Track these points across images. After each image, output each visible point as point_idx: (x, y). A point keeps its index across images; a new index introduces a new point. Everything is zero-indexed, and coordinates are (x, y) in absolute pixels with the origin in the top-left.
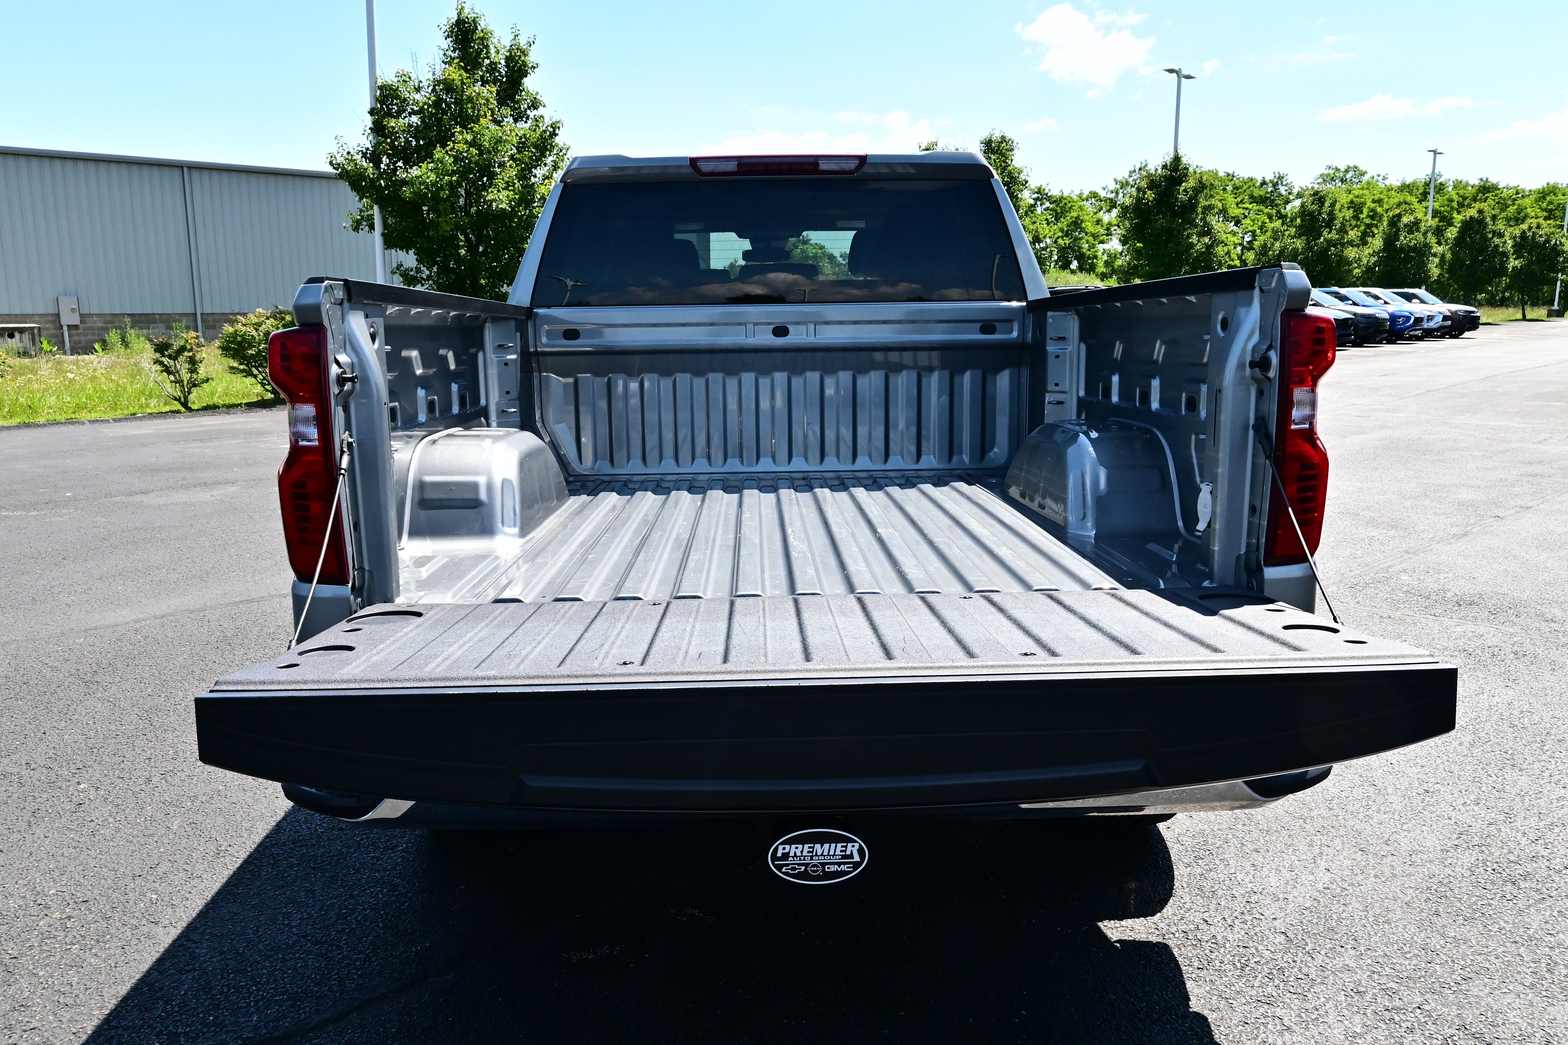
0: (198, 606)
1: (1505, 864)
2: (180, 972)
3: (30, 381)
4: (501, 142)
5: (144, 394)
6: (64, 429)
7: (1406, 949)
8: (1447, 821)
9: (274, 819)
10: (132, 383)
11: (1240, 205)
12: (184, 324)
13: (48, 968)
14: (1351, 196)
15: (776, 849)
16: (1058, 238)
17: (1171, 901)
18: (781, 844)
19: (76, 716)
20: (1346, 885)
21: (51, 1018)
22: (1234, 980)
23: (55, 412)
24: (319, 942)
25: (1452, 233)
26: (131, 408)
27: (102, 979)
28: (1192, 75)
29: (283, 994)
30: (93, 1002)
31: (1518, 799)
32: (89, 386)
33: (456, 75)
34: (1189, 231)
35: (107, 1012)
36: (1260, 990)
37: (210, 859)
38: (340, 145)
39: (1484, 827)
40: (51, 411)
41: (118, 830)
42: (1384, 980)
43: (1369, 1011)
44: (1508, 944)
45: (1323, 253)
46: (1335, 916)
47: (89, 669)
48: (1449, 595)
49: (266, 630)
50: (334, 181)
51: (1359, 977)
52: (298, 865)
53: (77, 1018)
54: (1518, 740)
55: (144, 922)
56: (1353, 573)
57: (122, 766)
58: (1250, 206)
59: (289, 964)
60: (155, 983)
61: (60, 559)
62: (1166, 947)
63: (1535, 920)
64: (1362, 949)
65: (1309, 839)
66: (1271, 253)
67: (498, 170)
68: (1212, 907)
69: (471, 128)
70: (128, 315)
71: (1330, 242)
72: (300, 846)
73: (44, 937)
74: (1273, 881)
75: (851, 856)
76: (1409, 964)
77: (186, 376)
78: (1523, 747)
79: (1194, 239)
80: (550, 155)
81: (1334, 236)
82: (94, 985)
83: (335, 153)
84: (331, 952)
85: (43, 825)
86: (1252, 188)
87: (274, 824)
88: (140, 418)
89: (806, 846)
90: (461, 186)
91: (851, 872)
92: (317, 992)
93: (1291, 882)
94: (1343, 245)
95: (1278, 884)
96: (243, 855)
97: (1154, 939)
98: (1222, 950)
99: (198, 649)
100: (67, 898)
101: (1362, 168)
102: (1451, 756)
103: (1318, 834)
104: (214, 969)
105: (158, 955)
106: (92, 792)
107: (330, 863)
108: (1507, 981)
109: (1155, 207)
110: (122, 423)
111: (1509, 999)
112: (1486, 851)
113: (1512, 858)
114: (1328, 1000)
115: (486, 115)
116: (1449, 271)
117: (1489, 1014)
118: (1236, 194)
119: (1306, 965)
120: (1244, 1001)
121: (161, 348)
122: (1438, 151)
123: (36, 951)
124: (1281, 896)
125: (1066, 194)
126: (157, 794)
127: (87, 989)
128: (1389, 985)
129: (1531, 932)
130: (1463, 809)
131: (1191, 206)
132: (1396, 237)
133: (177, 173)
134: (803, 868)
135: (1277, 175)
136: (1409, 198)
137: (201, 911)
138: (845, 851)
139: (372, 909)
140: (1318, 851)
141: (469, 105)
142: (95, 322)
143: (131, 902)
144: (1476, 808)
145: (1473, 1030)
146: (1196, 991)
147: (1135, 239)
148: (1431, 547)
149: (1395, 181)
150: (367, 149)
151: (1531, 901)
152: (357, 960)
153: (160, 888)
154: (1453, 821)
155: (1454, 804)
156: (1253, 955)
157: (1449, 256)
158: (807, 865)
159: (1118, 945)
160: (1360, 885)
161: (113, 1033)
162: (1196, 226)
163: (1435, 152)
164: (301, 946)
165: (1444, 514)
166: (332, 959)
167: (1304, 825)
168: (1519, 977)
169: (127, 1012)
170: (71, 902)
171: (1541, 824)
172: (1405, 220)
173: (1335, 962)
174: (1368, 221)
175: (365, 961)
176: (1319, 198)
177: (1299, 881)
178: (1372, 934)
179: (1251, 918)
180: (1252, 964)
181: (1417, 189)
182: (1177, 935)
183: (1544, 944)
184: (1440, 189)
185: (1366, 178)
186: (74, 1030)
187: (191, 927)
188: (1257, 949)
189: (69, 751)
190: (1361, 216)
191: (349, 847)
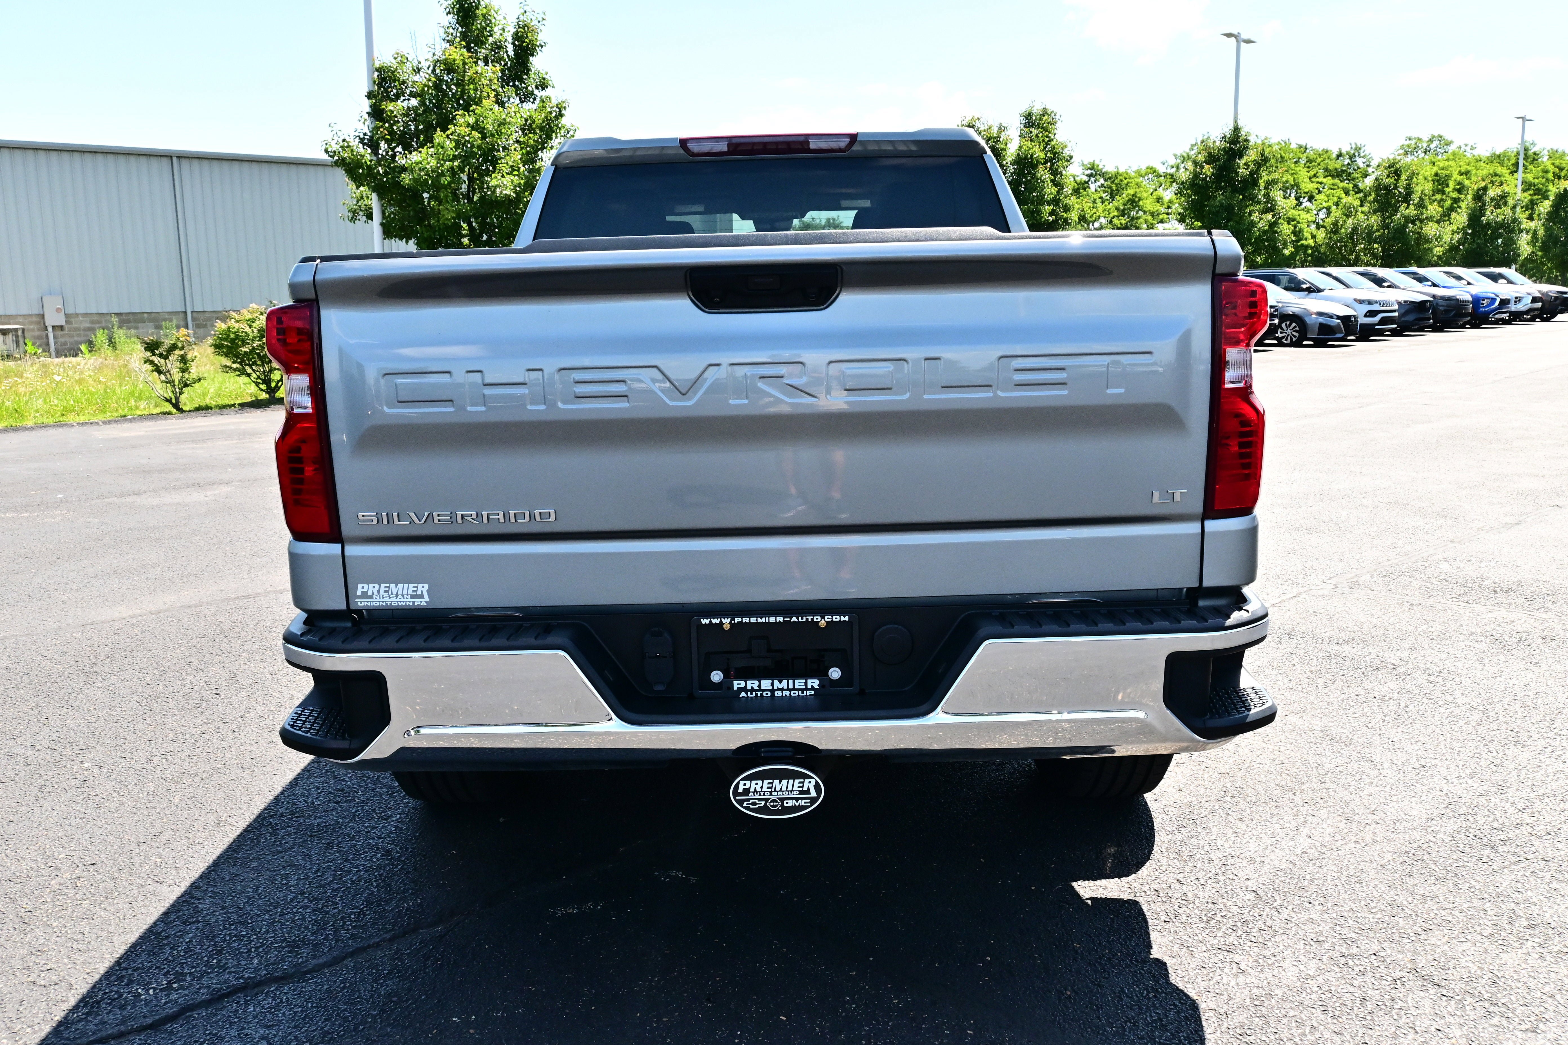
0: (194, 602)
1: (1488, 831)
2: (185, 923)
3: (16, 384)
4: (504, 124)
5: (133, 396)
6: (52, 431)
7: (1373, 905)
8: (1439, 793)
9: (273, 793)
10: (120, 385)
11: (1313, 179)
12: (175, 322)
13: (61, 920)
14: (1435, 169)
15: (738, 784)
16: (1113, 217)
17: (1148, 863)
18: (742, 780)
19: (77, 704)
20: (1324, 850)
21: (66, 960)
22: (1198, 931)
23: (42, 416)
24: (315, 899)
25: (1545, 207)
26: (120, 411)
27: (111, 929)
28: (1252, 39)
29: (282, 942)
30: (104, 948)
31: (1514, 773)
32: (77, 388)
33: (458, 54)
34: (1251, 208)
35: (118, 956)
36: (1222, 939)
37: (211, 828)
38: (334, 132)
39: (1473, 798)
40: (37, 414)
41: (122, 803)
42: (1345, 931)
43: (1325, 958)
44: (1475, 901)
45: (1401, 231)
46: (1308, 877)
47: (88, 661)
48: (1487, 583)
49: (262, 623)
50: (330, 168)
51: (1321, 928)
52: (296, 833)
53: (90, 961)
54: (1527, 719)
55: (149, 881)
56: (1390, 563)
57: (124, 747)
58: (1325, 180)
59: (287, 917)
60: (161, 932)
61: (54, 558)
62: (1136, 903)
63: (1506, 880)
64: (1329, 905)
65: (1295, 809)
66: (1343, 230)
67: (502, 154)
68: (1187, 869)
69: (473, 111)
70: (116, 314)
71: (1409, 220)
72: (297, 817)
73: (56, 894)
74: (1253, 846)
75: (808, 792)
76: (1373, 918)
77: (177, 376)
78: (1530, 725)
79: (1255, 217)
80: (556, 137)
81: (1412, 211)
82: (105, 934)
83: (330, 140)
84: (327, 907)
85: (50, 799)
86: (1326, 161)
87: (272, 798)
88: (131, 420)
89: (766, 782)
90: (463, 171)
91: (808, 807)
92: (314, 940)
93: (1270, 847)
94: (1421, 221)
95: (1257, 849)
96: (243, 825)
97: (1125, 897)
98: (1190, 906)
99: (195, 642)
100: (76, 861)
101: (1448, 137)
102: (1454, 733)
103: (1306, 805)
104: (217, 921)
105: (163, 910)
106: (96, 770)
107: (326, 832)
108: (1467, 931)
109: (1213, 183)
110: (112, 426)
111: (1465, 946)
112: (1471, 820)
113: (1496, 825)
114: (1286, 948)
115: (489, 96)
116: (1542, 249)
117: (1443, 959)
118: (1309, 167)
119: (1271, 918)
120: (1204, 948)
121: (151, 347)
122: (1528, 118)
123: (49, 906)
124: (1258, 859)
125: (1121, 170)
126: (158, 772)
127: (98, 937)
128: (1349, 936)
129: (1499, 890)
130: (1456, 782)
131: (1252, 181)
132: (1481, 211)
133: (166, 161)
134: (763, 803)
135: (1354, 146)
136: (1499, 170)
137: (203, 873)
138: (802, 787)
139: (366, 871)
140: (1303, 820)
141: (471, 86)
142: (81, 322)
143: (137, 865)
144: (1470, 781)
145: (1424, 973)
146: (1159, 940)
147: (1192, 218)
148: (1479, 537)
149: (1484, 151)
150: (365, 134)
151: (1507, 863)
152: (351, 913)
153: (164, 853)
154: (1445, 792)
155: (1448, 778)
156: (1221, 910)
157: (1541, 232)
158: (766, 800)
159: (1089, 902)
160: (1338, 850)
161: (124, 973)
162: (1259, 203)
163: (1524, 119)
164: (298, 902)
165: (1499, 503)
166: (328, 913)
167: (1293, 797)
168: (1478, 929)
169: (136, 956)
170: (80, 865)
171: (1532, 795)
172: (1492, 192)
173: (1300, 916)
174: (1455, 195)
175: (359, 915)
176: (1395, 171)
177: (1278, 846)
178: (1342, 892)
179: (1224, 878)
180: (1218, 917)
181: (1509, 160)
182: (1148, 893)
183: (1511, 900)
184: (1534, 159)
185: (1452, 148)
186: (88, 971)
187: (194, 886)
188: (1225, 905)
189: (72, 734)
190: (1447, 190)
191: (345, 817)
